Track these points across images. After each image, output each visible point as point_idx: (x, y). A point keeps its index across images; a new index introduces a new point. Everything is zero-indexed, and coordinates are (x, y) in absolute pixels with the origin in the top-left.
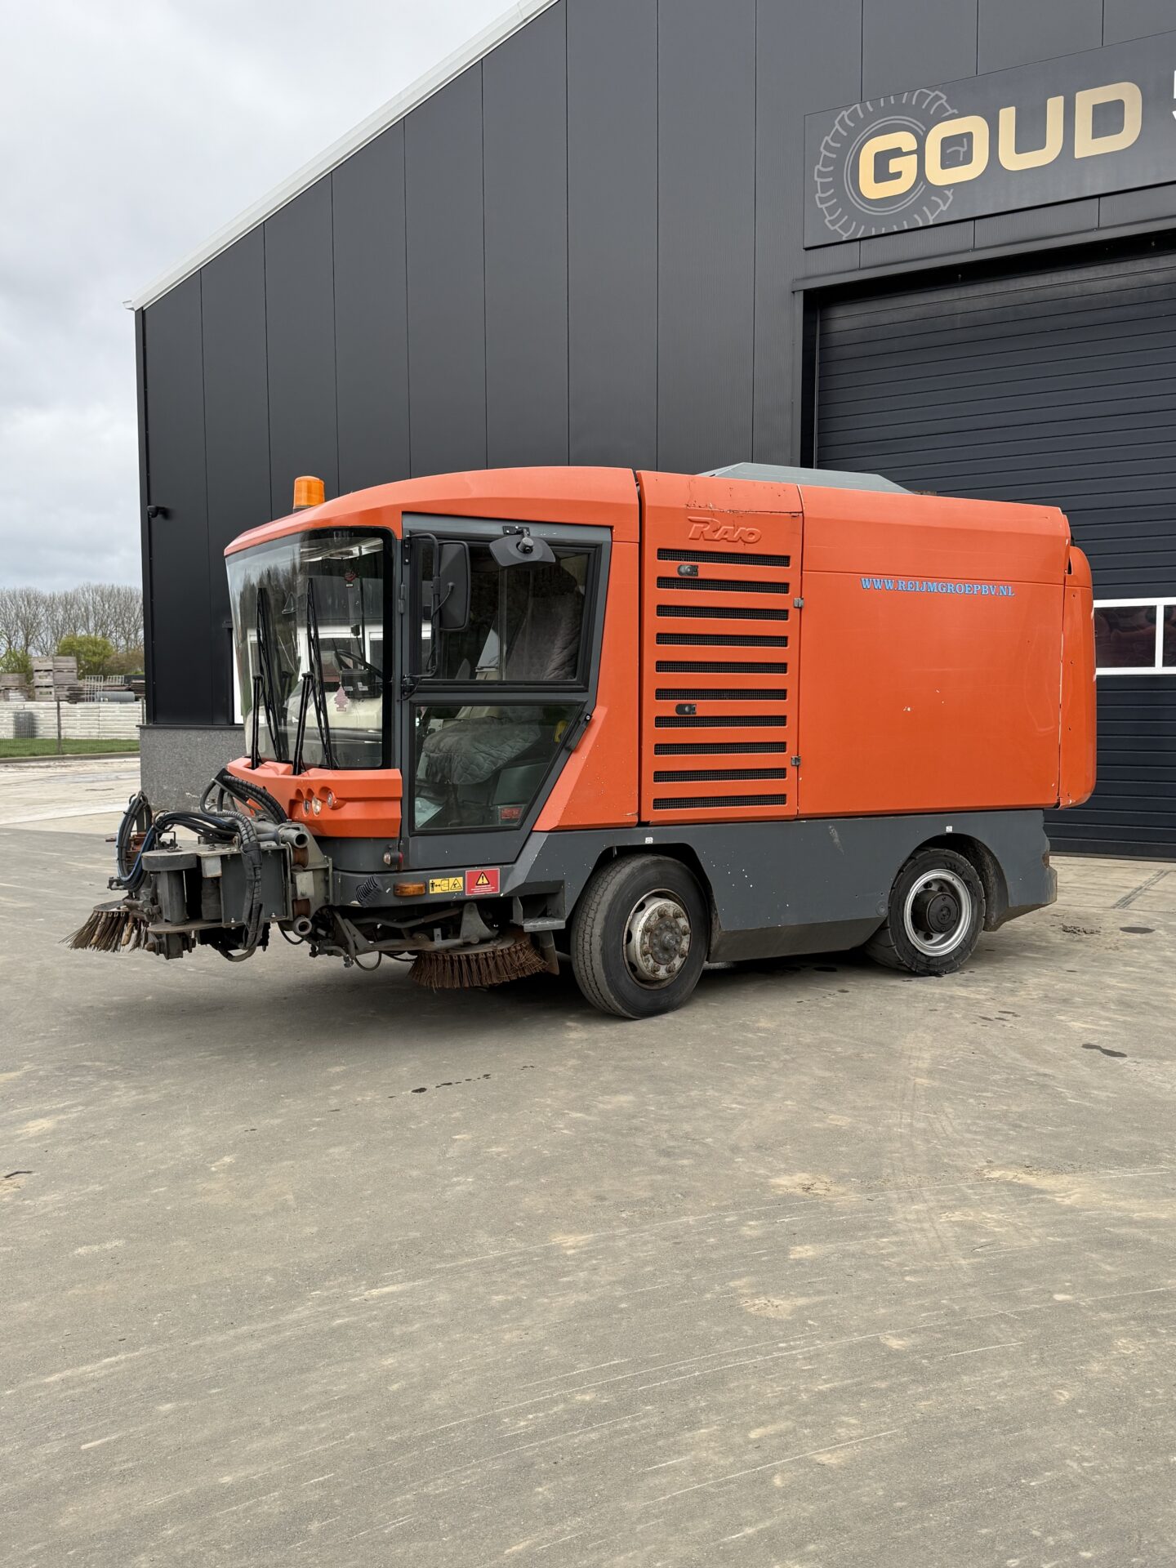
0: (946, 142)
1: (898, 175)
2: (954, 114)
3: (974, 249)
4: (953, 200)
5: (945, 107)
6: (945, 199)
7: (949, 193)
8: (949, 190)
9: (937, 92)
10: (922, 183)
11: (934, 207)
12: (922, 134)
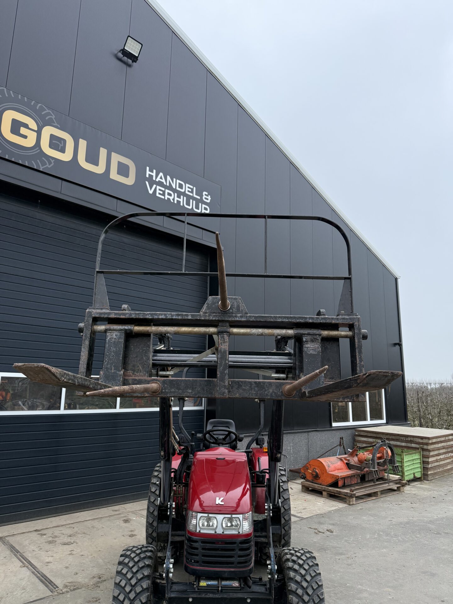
0: (53, 137)
1: (25, 137)
2: (58, 126)
3: (61, 193)
4: (53, 165)
5: (53, 120)
6: (50, 163)
7: (52, 161)
8: (52, 160)
9: (49, 111)
10: (38, 148)
11: (44, 164)
12: (41, 125)
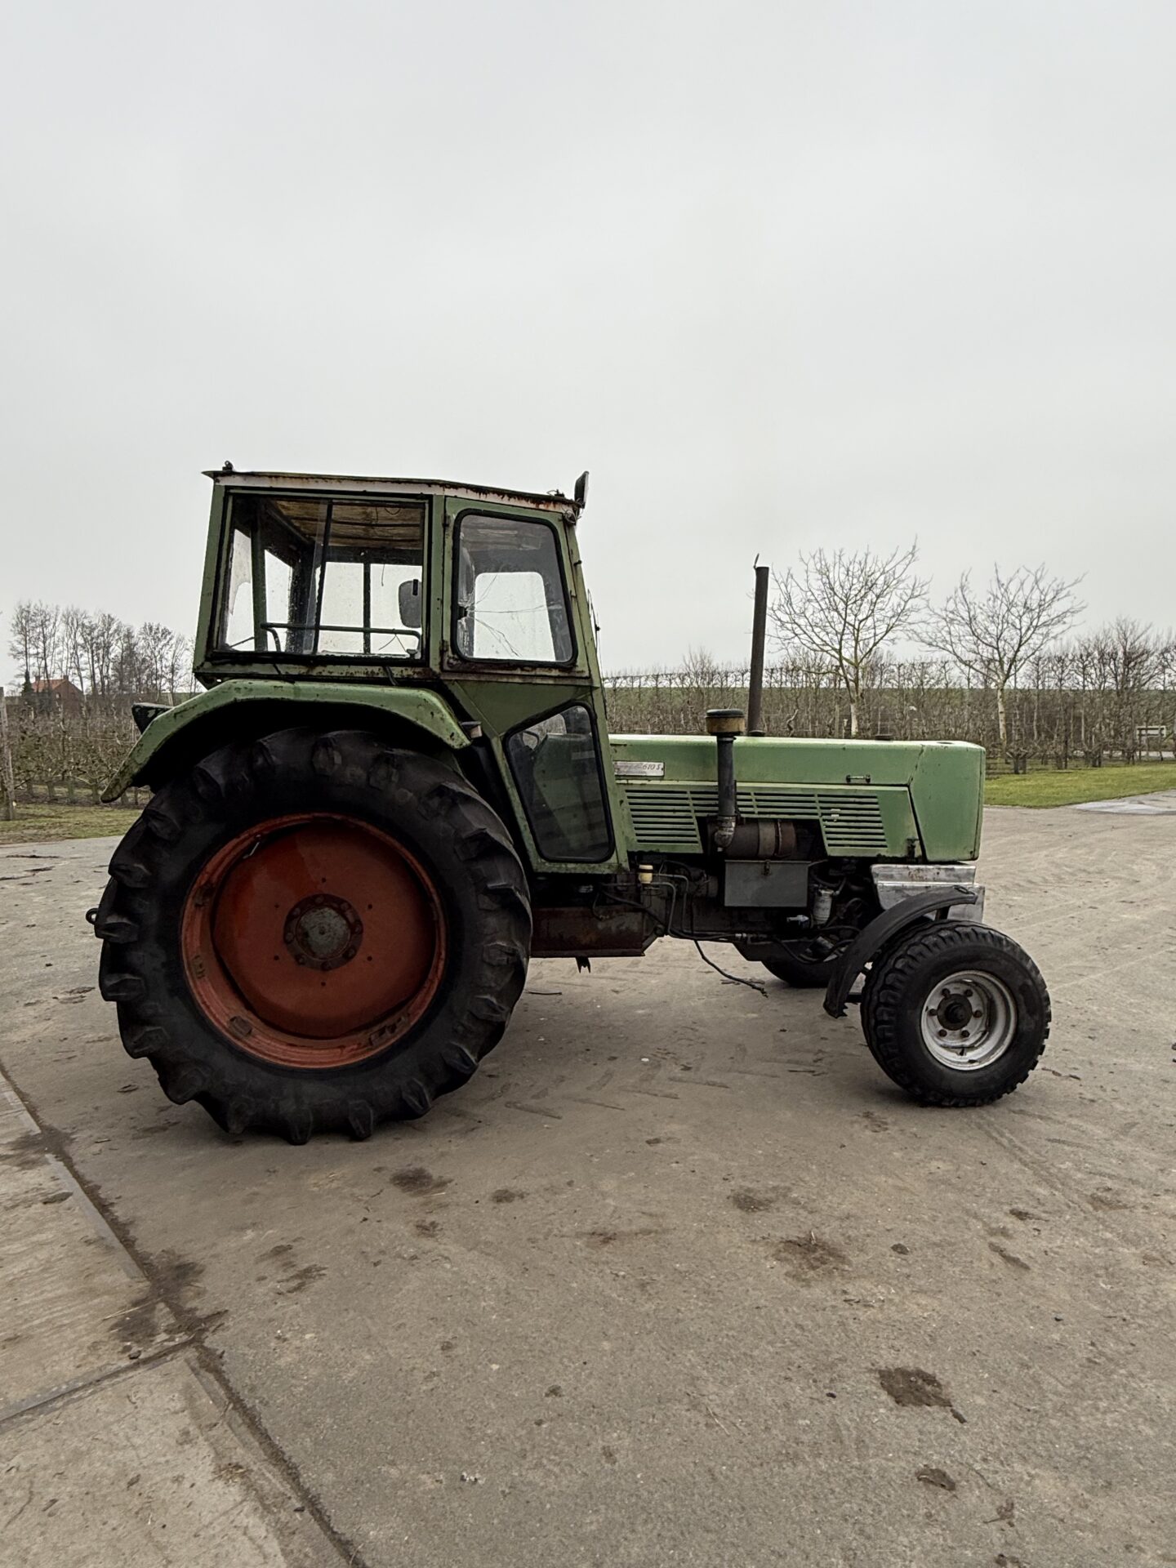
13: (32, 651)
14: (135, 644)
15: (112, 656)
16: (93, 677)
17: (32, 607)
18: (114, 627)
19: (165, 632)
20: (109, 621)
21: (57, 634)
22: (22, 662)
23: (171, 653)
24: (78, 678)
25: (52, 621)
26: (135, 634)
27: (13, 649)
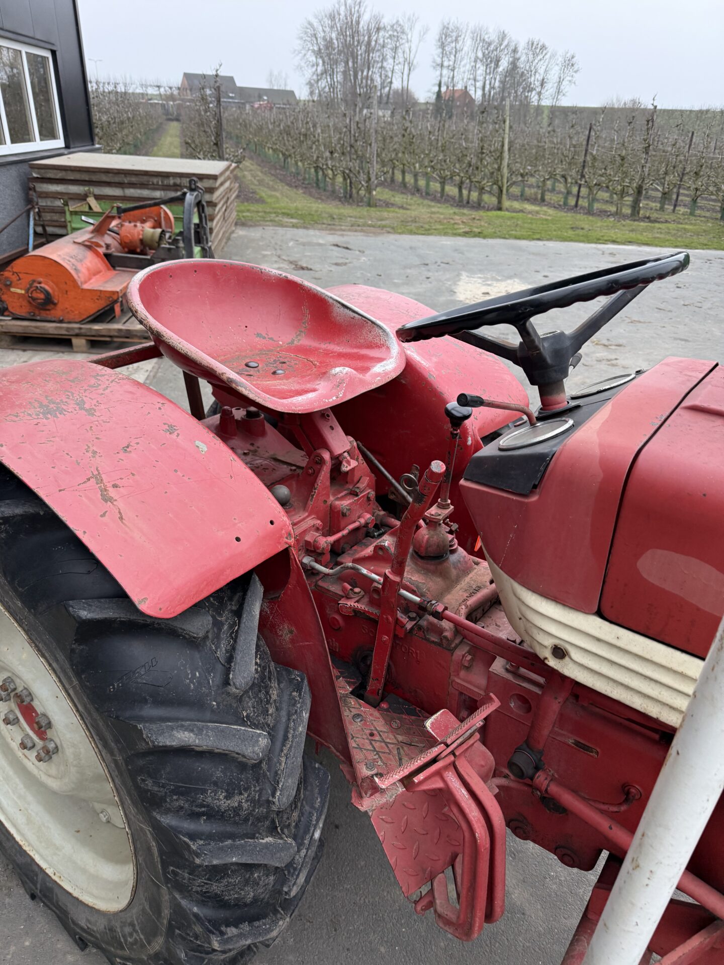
13: (446, 64)
14: (518, 59)
15: (500, 69)
16: (484, 88)
17: (451, 24)
18: (505, 43)
19: (543, 47)
20: (503, 36)
21: (465, 49)
22: (438, 73)
23: (544, 68)
24: (474, 89)
25: (462, 37)
26: (520, 49)
27: (434, 62)
